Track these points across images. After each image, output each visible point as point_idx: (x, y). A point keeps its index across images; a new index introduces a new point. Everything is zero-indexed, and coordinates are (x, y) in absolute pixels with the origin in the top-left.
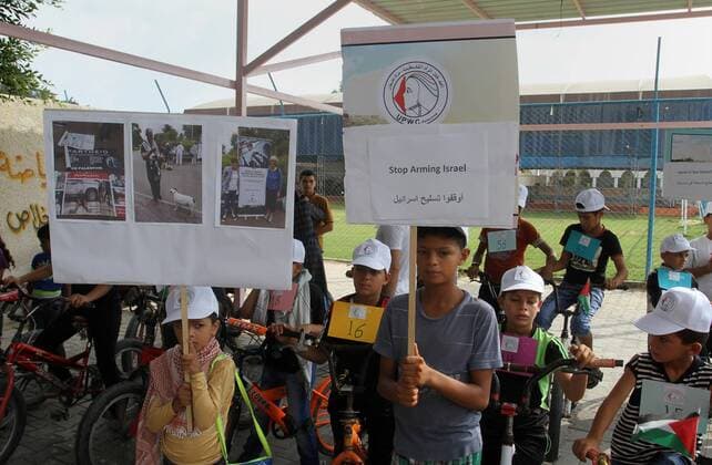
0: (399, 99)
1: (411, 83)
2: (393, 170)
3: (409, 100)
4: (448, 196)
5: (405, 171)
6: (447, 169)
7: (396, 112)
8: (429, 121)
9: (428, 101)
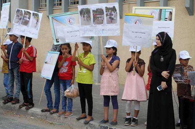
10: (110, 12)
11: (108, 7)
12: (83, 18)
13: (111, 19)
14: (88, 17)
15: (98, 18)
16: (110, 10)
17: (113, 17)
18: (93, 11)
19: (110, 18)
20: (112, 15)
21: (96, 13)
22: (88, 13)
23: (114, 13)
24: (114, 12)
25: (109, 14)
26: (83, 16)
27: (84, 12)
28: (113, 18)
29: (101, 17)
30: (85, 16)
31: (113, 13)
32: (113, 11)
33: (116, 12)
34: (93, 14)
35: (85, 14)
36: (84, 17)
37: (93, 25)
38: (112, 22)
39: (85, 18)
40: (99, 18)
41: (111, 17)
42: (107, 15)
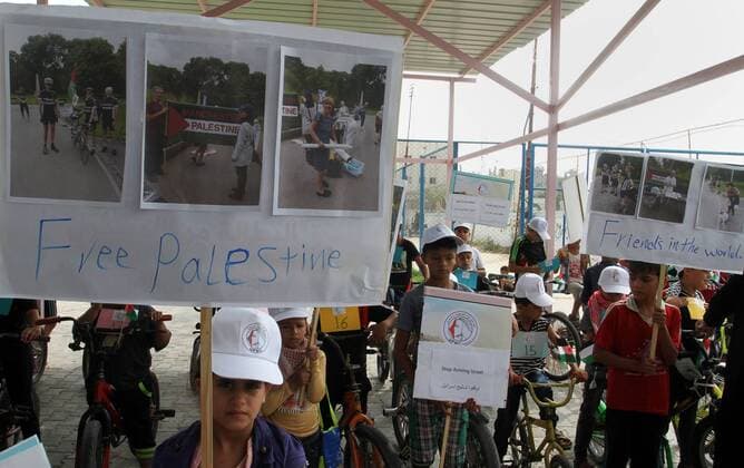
0: (452, 330)
1: (459, 322)
2: (444, 369)
3: (457, 331)
4: (472, 386)
5: (450, 370)
6: (473, 372)
7: (449, 337)
8: (466, 344)
9: (466, 333)
10: (321, 109)
11: (310, 62)
12: (38, 128)
13: (320, 168)
14: (88, 127)
15: (202, 141)
16: (322, 95)
17: (339, 149)
18: (160, 77)
19: (318, 157)
20: (339, 135)
21: (184, 101)
22: (99, 93)
23: (353, 123)
24: (361, 116)
25: (307, 126)
26: (36, 111)
27: (55, 72)
28: (338, 162)
29: (230, 141)
30: (66, 111)
31: (346, 119)
32: (350, 107)
33: (370, 120)
34: (151, 108)
35: (59, 91)
36: (49, 117)
37: (144, 205)
38: (327, 194)
39: (63, 132)
40: (212, 150)
41: (325, 151)
42: (292, 128)
